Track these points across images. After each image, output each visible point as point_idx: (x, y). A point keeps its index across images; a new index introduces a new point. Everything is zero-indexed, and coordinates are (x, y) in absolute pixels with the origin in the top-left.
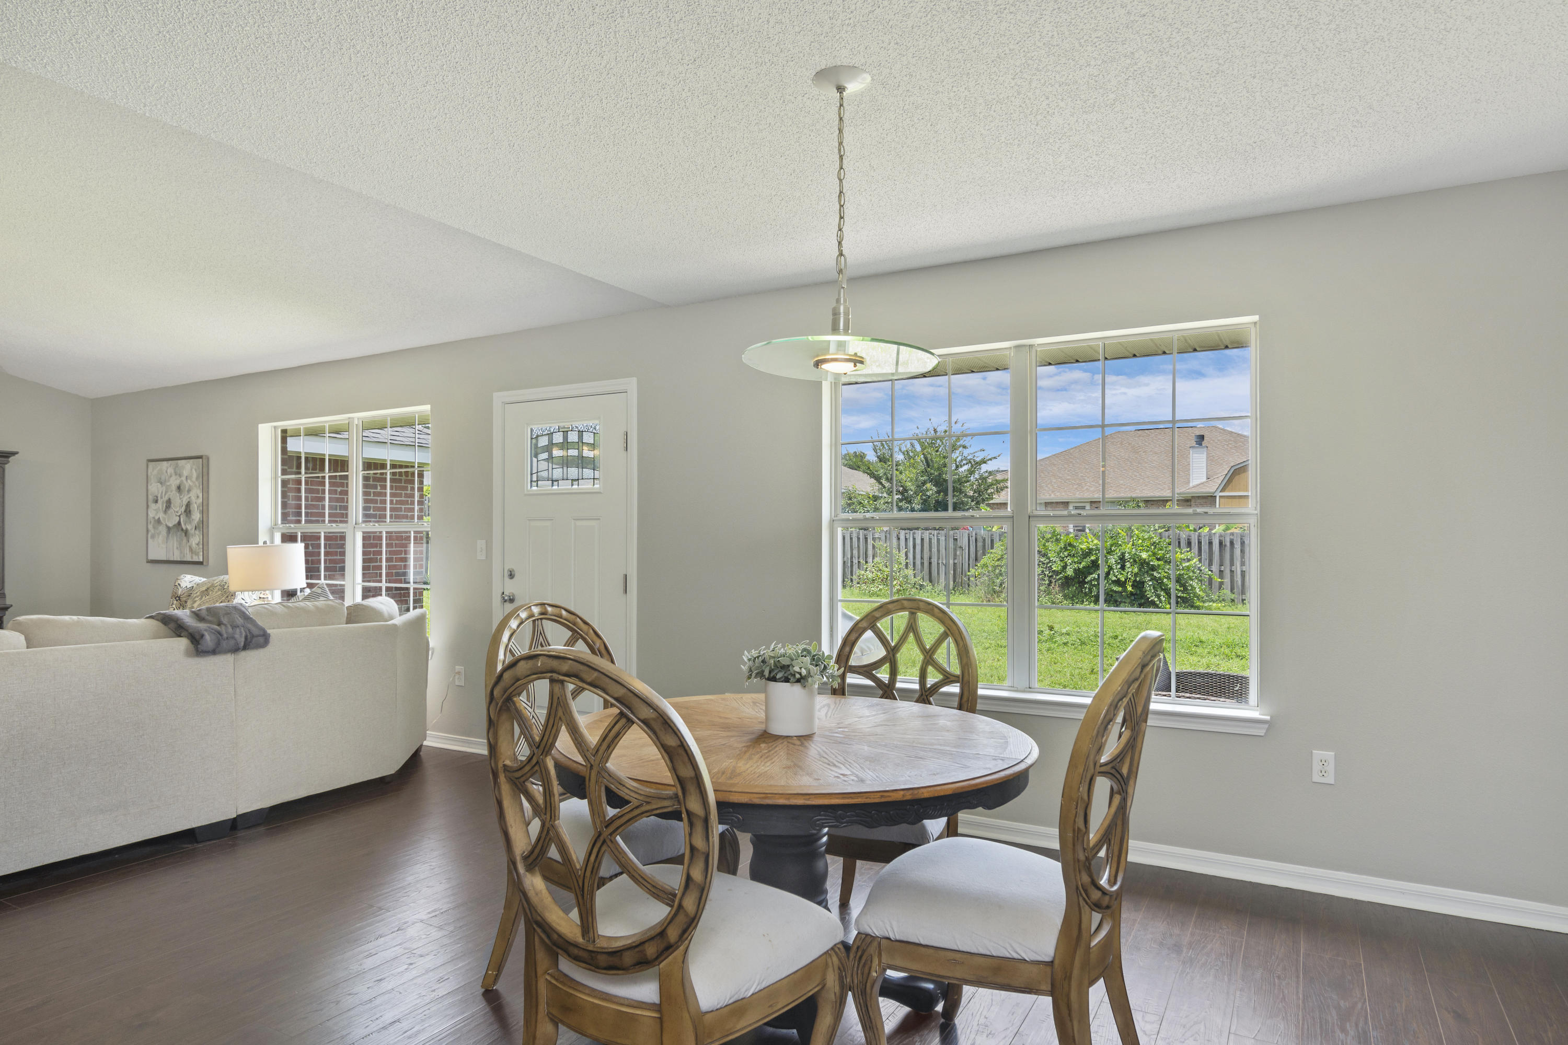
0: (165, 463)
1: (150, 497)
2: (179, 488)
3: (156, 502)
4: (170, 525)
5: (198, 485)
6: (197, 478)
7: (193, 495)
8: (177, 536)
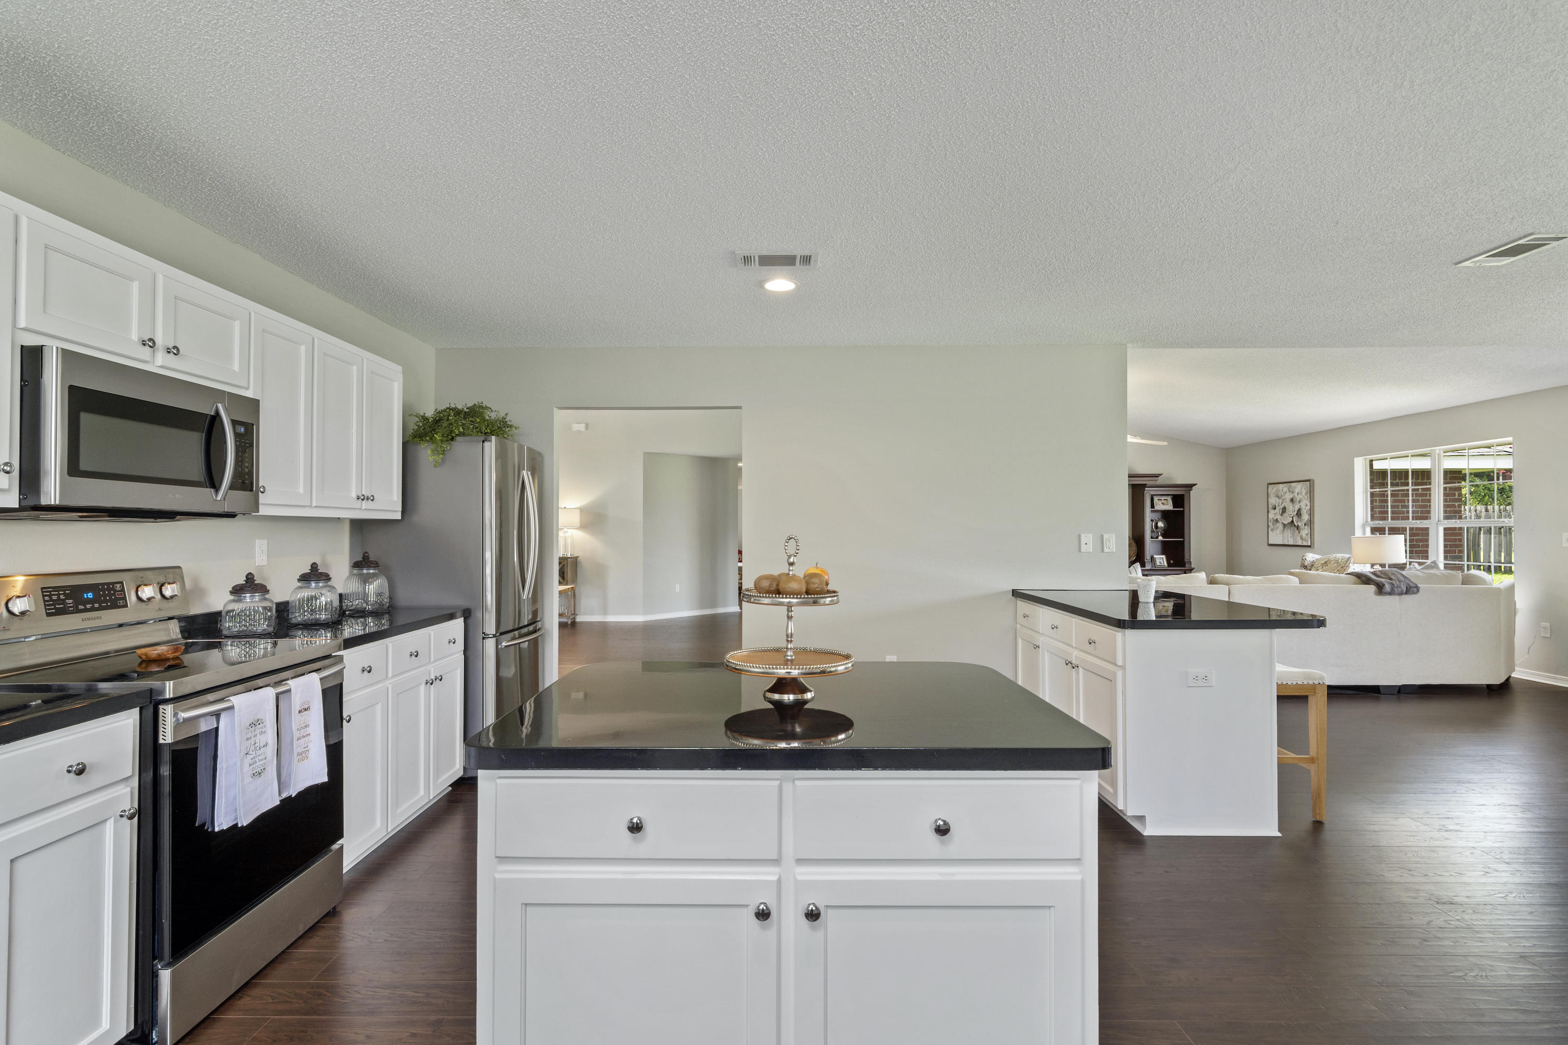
0: (1281, 485)
1: (1270, 506)
2: (1292, 500)
3: (1275, 509)
4: (1286, 523)
5: (1307, 498)
6: (1306, 494)
7: (1303, 504)
8: (1290, 530)
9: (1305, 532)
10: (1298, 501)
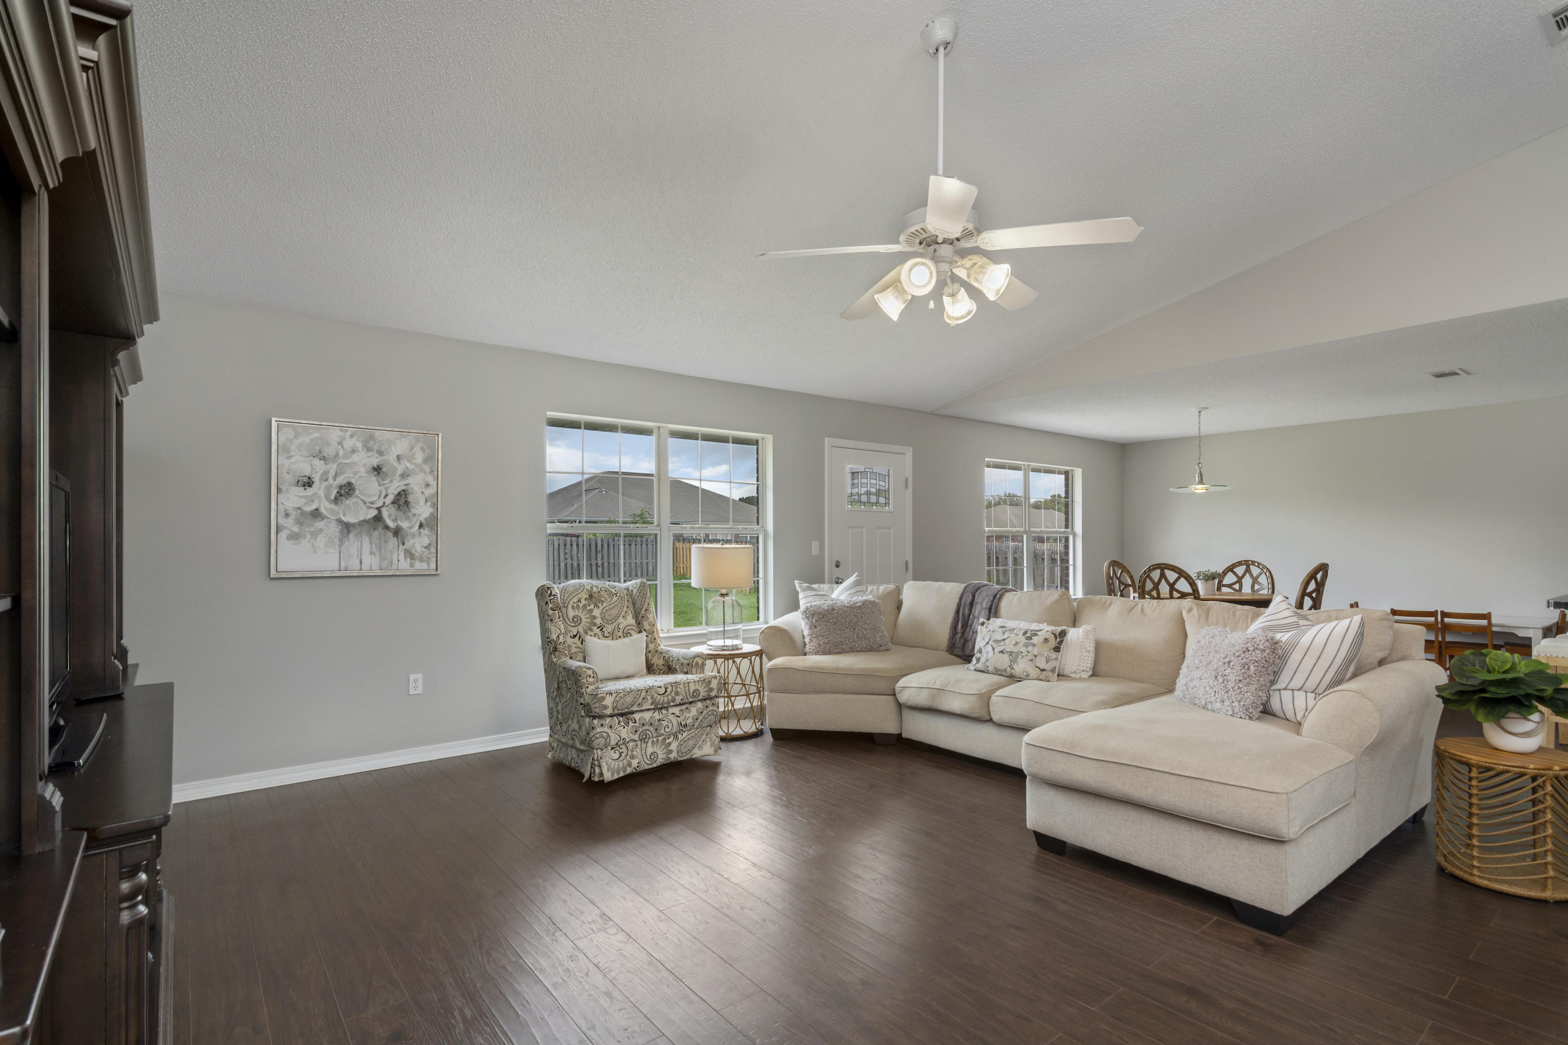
0: (334, 431)
1: (287, 477)
2: (376, 469)
3: (307, 485)
4: (353, 520)
5: (427, 469)
6: (425, 460)
7: (415, 483)
8: (370, 536)
9: (419, 542)
10: (399, 473)
